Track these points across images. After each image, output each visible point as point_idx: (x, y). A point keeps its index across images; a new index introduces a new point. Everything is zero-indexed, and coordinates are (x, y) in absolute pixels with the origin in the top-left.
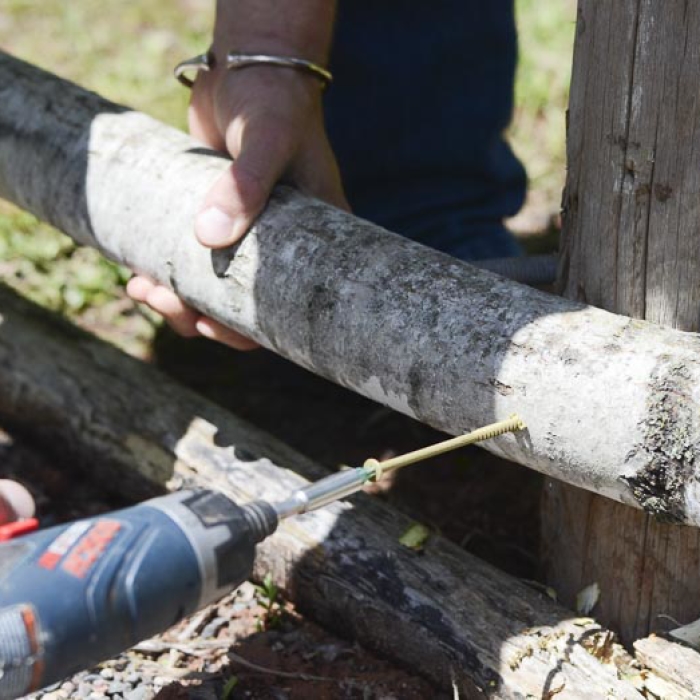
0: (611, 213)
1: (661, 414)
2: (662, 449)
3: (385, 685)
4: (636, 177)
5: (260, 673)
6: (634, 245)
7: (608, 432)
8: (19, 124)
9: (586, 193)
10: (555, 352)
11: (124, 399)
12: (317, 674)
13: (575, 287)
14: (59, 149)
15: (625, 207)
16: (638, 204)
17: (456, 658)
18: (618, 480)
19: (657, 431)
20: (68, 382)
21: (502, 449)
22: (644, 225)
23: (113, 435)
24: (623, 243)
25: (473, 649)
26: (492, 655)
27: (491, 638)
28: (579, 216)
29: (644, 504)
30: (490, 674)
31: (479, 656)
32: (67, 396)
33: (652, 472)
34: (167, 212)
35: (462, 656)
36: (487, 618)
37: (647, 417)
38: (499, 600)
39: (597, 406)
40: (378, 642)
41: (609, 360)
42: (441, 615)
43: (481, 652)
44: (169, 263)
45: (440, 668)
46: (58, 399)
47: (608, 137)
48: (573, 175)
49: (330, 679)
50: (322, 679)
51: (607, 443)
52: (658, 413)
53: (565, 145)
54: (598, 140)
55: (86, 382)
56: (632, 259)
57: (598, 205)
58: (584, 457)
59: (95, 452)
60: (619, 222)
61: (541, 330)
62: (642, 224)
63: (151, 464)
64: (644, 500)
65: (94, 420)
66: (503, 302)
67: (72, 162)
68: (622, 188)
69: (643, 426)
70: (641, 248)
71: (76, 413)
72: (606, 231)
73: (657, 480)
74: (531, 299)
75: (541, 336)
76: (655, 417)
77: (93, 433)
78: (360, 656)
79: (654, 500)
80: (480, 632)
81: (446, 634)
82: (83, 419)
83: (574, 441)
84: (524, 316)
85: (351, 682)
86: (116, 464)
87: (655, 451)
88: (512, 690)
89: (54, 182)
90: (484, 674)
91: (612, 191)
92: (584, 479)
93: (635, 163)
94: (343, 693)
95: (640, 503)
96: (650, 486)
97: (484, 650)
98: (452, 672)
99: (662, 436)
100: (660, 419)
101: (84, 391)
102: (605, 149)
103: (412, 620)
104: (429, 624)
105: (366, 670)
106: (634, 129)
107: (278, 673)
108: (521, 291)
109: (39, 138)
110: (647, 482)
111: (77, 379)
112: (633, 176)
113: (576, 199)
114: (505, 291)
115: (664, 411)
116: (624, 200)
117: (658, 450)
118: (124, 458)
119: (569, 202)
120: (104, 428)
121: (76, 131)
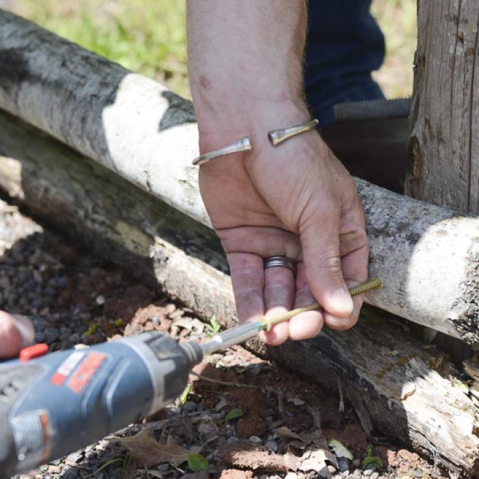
0: (448, 68)
1: (475, 278)
2: (476, 301)
3: (293, 391)
4: (465, 43)
5: (208, 382)
6: (464, 89)
7: (439, 289)
8: (44, 76)
9: (431, 56)
10: (403, 235)
11: (115, 197)
12: (247, 383)
13: (423, 119)
14: (71, 93)
15: (457, 64)
16: (466, 61)
17: (342, 372)
18: (446, 321)
19: (472, 289)
20: (77, 186)
21: (369, 299)
22: (471, 76)
23: (108, 222)
24: (456, 89)
25: (353, 366)
26: (366, 370)
27: (365, 359)
28: (426, 71)
29: (464, 337)
30: (364, 383)
31: (357, 370)
32: (76, 196)
33: (468, 317)
34: (144, 137)
35: (345, 371)
36: (363, 345)
37: (465, 279)
38: (371, 332)
39: (432, 272)
40: (288, 362)
41: (440, 241)
42: (331, 342)
43: (359, 368)
44: (146, 172)
45: (330, 379)
46: (70, 198)
47: (446, 16)
48: (421, 42)
49: (256, 386)
50: (251, 386)
51: (439, 297)
52: (472, 277)
53: (416, 22)
54: (439, 19)
55: (88, 186)
56: (462, 100)
57: (439, 63)
58: (424, 306)
59: (95, 233)
60: (453, 74)
61: (394, 220)
62: (469, 75)
63: (133, 242)
64: (464, 334)
65: (95, 212)
66: (368, 202)
67: (80, 102)
68: (455, 50)
69: (463, 286)
70: (469, 92)
71: (82, 207)
72: (444, 81)
73: (472, 322)
74: (388, 199)
75: (394, 224)
76: (471, 280)
77: (94, 221)
78: (276, 371)
79: (470, 335)
80: (358, 354)
81: (335, 356)
82: (87, 211)
83: (416, 295)
84: (383, 210)
85: (270, 389)
86: (109, 241)
87: (471, 302)
88: (380, 393)
89: (68, 115)
90: (360, 383)
91: (448, 53)
92: (424, 320)
93: (465, 34)
94: (264, 396)
95: (461, 336)
96: (468, 325)
97: (360, 367)
98: (339, 381)
99: (475, 293)
100: (474, 281)
101: (87, 192)
102: (444, 25)
103: (312, 347)
104: (323, 349)
105: (280, 380)
106: (464, 10)
107: (219, 382)
108: (381, 193)
109: (58, 85)
110: (465, 323)
111: (82, 185)
112: (463, 42)
113: (424, 58)
114: (370, 193)
115: (476, 276)
116: (456, 60)
117: (473, 302)
118: (114, 237)
119: (419, 61)
120: (101, 218)
121: (82, 81)
